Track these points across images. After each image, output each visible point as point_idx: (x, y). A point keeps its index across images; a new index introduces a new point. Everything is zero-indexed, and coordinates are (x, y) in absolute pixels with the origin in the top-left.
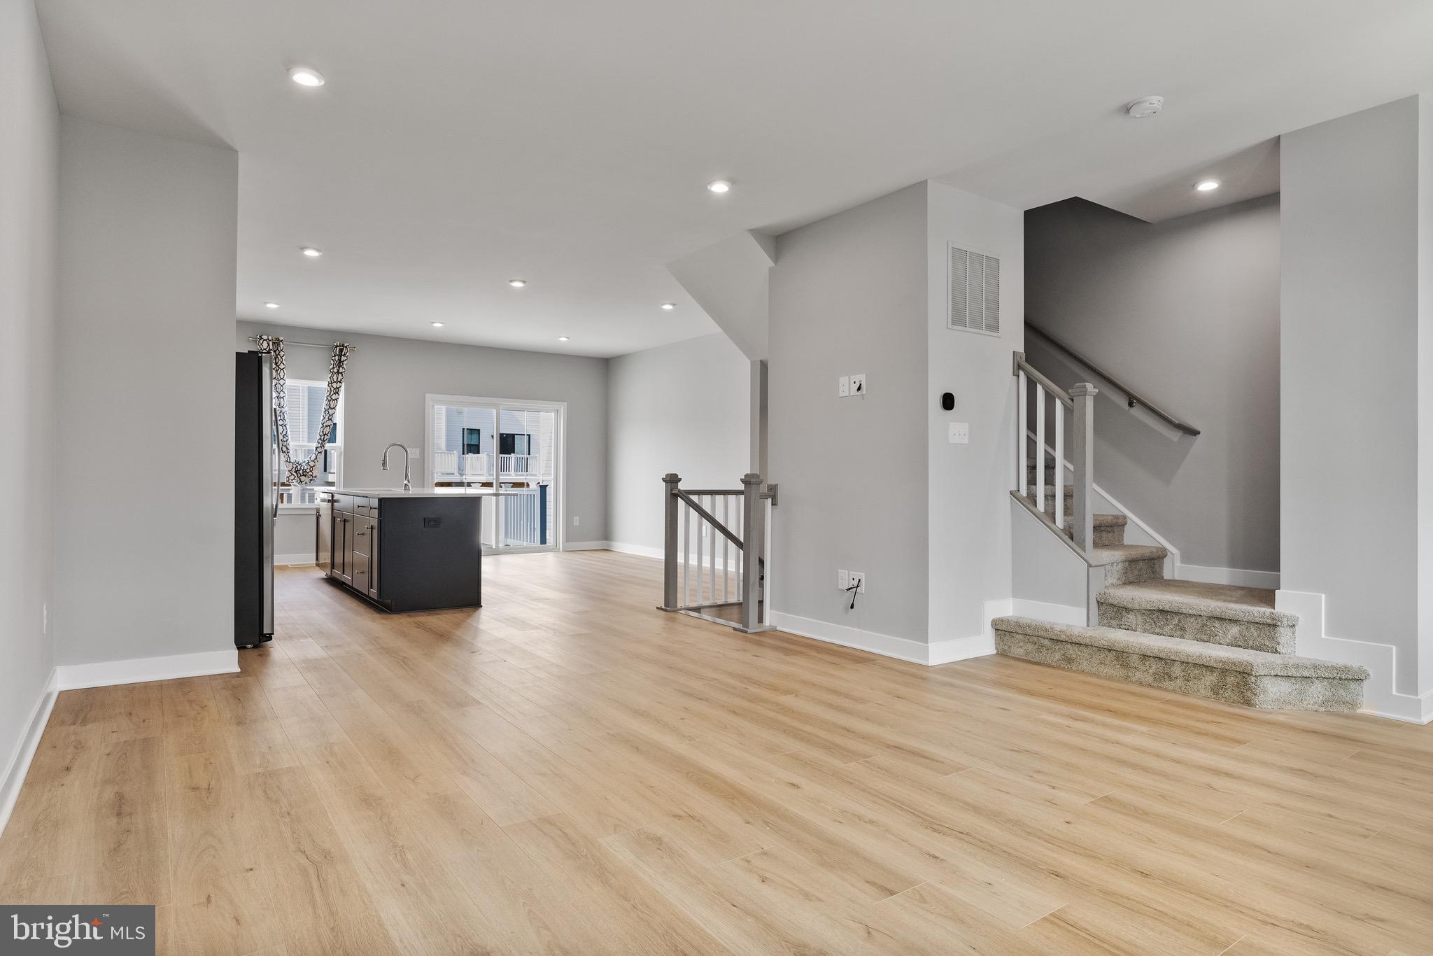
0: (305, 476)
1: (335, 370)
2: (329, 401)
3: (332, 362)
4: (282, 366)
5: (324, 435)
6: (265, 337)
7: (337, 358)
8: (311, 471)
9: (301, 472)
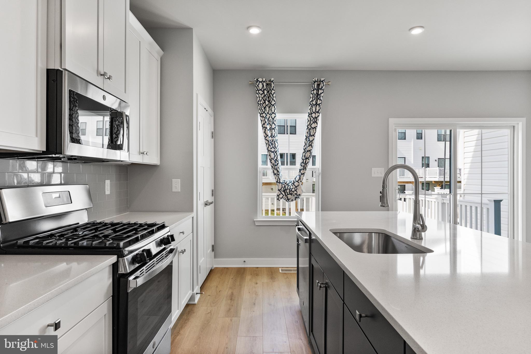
0: (291, 194)
1: (314, 103)
2: (310, 130)
3: (312, 96)
4: (273, 103)
5: (306, 159)
6: (260, 80)
7: (315, 91)
8: (296, 190)
9: (288, 191)
